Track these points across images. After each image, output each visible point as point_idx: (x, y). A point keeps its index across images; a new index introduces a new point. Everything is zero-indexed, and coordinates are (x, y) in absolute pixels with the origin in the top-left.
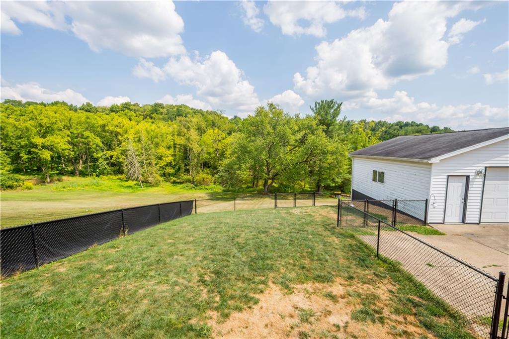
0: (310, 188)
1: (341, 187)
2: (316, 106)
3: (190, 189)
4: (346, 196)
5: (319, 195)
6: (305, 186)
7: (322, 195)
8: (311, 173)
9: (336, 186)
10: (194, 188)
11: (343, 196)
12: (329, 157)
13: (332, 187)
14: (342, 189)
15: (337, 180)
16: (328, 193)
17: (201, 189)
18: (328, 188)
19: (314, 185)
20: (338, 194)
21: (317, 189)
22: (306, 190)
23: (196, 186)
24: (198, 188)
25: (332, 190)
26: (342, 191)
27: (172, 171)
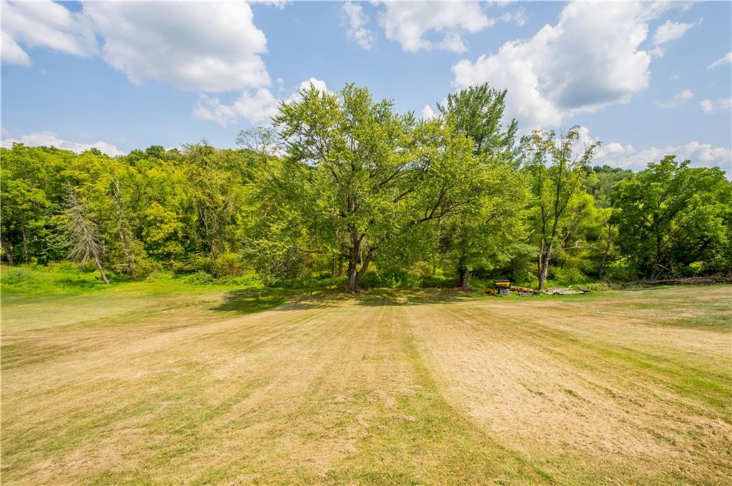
0: (444, 275)
1: (508, 272)
2: (450, 104)
3: (201, 284)
4: (521, 290)
5: (464, 290)
6: (434, 271)
7: (470, 290)
8: (446, 243)
9: (495, 270)
10: (210, 281)
11: (513, 290)
12: (484, 200)
13: (489, 271)
14: (510, 275)
15: (500, 257)
16: (482, 285)
17: (224, 283)
18: (480, 273)
19: (452, 268)
20: (505, 288)
21: (458, 277)
22: (437, 279)
23: (215, 276)
24: (219, 282)
25: (489, 278)
26: (511, 280)
27: (179, 249)
